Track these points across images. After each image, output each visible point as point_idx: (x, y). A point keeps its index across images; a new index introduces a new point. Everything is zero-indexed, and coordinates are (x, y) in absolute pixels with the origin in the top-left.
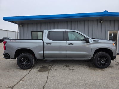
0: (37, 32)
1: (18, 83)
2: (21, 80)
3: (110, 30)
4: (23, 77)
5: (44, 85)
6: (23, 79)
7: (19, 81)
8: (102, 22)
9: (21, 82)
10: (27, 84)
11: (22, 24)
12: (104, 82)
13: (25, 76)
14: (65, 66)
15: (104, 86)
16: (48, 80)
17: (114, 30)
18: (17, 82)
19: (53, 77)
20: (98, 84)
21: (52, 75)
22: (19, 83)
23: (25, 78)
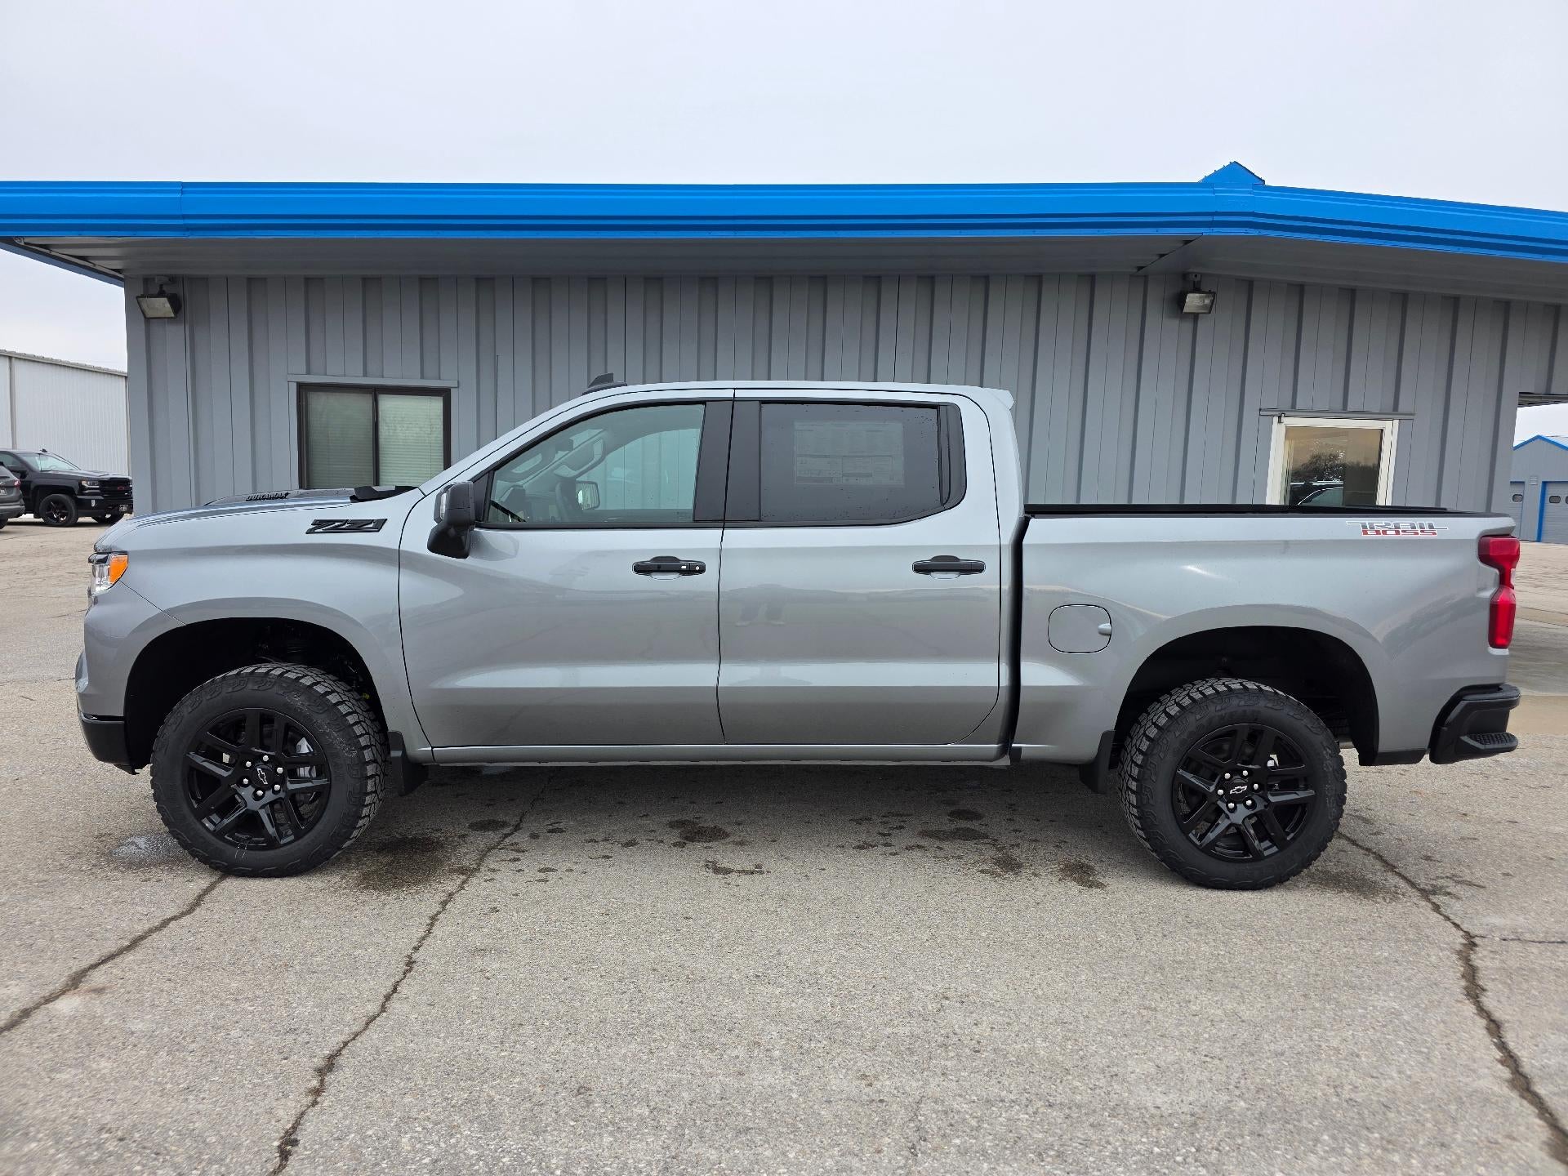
0: (376, 391)
1: (26, 1013)
2: (75, 981)
3: (1293, 409)
4: (111, 947)
5: (334, 1041)
6: (98, 978)
7: (48, 1000)
8: (1193, 301)
9: (66, 1005)
10: (138, 1026)
11: (173, 279)
12: (1054, 1012)
13: (135, 943)
14: (675, 836)
15: (1032, 1052)
16: (403, 989)
17: (1344, 411)
18: (26, 1002)
19: (481, 951)
20: (983, 1030)
21: (477, 939)
22: (38, 1017)
23: (130, 957)
